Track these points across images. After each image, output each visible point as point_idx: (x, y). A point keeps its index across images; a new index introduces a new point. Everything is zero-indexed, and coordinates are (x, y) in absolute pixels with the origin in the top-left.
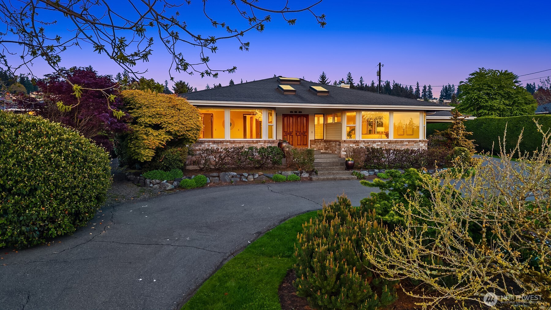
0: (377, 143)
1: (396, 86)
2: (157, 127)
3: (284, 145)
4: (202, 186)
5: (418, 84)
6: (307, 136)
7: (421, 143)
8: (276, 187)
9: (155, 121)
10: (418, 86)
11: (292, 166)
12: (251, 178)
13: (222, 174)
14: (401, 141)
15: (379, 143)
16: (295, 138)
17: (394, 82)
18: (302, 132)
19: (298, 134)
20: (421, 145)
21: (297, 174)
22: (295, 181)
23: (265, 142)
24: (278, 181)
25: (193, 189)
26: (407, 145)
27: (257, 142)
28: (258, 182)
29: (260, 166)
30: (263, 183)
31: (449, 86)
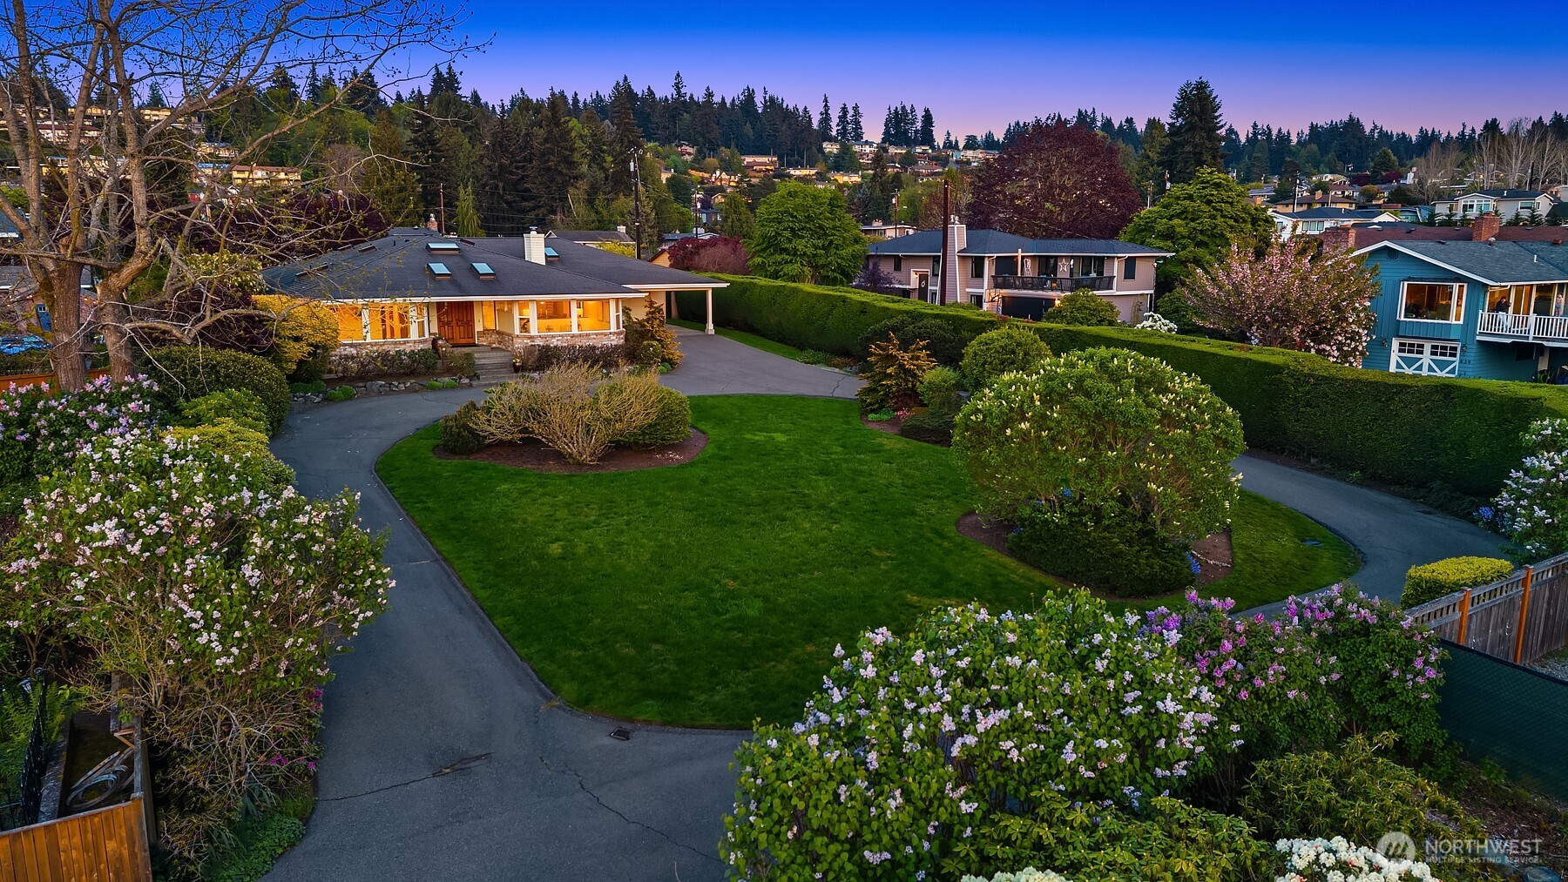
0: (555, 339)
1: (772, 103)
2: (297, 339)
3: (440, 342)
4: (350, 398)
5: (826, 101)
6: (473, 326)
7: (612, 335)
8: (431, 395)
9: (295, 333)
10: (826, 106)
11: (449, 371)
12: (402, 387)
13: (368, 384)
14: (586, 334)
15: (558, 339)
16: (456, 329)
17: (766, 92)
18: (465, 321)
19: (460, 324)
20: (612, 338)
21: (456, 380)
22: (453, 388)
23: (415, 342)
24: (433, 389)
25: (342, 400)
26: (594, 339)
27: (405, 343)
28: (408, 391)
29: (410, 372)
30: (417, 391)
31: (904, 108)
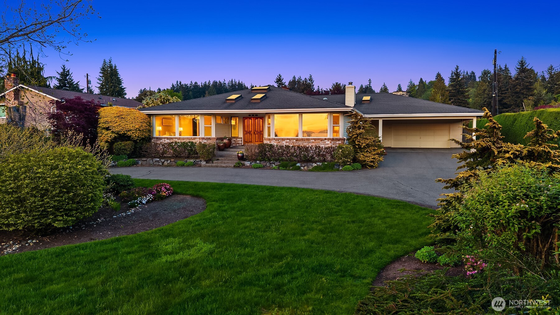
0: (286, 141)
6: (263, 135)
7: (327, 141)
12: (166, 163)
13: (148, 159)
14: (307, 138)
15: (288, 141)
16: (254, 136)
18: (259, 131)
19: (256, 133)
20: (327, 143)
26: (313, 142)
